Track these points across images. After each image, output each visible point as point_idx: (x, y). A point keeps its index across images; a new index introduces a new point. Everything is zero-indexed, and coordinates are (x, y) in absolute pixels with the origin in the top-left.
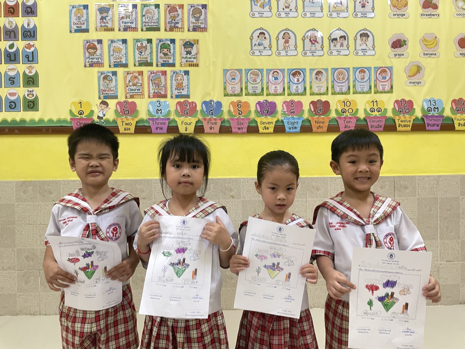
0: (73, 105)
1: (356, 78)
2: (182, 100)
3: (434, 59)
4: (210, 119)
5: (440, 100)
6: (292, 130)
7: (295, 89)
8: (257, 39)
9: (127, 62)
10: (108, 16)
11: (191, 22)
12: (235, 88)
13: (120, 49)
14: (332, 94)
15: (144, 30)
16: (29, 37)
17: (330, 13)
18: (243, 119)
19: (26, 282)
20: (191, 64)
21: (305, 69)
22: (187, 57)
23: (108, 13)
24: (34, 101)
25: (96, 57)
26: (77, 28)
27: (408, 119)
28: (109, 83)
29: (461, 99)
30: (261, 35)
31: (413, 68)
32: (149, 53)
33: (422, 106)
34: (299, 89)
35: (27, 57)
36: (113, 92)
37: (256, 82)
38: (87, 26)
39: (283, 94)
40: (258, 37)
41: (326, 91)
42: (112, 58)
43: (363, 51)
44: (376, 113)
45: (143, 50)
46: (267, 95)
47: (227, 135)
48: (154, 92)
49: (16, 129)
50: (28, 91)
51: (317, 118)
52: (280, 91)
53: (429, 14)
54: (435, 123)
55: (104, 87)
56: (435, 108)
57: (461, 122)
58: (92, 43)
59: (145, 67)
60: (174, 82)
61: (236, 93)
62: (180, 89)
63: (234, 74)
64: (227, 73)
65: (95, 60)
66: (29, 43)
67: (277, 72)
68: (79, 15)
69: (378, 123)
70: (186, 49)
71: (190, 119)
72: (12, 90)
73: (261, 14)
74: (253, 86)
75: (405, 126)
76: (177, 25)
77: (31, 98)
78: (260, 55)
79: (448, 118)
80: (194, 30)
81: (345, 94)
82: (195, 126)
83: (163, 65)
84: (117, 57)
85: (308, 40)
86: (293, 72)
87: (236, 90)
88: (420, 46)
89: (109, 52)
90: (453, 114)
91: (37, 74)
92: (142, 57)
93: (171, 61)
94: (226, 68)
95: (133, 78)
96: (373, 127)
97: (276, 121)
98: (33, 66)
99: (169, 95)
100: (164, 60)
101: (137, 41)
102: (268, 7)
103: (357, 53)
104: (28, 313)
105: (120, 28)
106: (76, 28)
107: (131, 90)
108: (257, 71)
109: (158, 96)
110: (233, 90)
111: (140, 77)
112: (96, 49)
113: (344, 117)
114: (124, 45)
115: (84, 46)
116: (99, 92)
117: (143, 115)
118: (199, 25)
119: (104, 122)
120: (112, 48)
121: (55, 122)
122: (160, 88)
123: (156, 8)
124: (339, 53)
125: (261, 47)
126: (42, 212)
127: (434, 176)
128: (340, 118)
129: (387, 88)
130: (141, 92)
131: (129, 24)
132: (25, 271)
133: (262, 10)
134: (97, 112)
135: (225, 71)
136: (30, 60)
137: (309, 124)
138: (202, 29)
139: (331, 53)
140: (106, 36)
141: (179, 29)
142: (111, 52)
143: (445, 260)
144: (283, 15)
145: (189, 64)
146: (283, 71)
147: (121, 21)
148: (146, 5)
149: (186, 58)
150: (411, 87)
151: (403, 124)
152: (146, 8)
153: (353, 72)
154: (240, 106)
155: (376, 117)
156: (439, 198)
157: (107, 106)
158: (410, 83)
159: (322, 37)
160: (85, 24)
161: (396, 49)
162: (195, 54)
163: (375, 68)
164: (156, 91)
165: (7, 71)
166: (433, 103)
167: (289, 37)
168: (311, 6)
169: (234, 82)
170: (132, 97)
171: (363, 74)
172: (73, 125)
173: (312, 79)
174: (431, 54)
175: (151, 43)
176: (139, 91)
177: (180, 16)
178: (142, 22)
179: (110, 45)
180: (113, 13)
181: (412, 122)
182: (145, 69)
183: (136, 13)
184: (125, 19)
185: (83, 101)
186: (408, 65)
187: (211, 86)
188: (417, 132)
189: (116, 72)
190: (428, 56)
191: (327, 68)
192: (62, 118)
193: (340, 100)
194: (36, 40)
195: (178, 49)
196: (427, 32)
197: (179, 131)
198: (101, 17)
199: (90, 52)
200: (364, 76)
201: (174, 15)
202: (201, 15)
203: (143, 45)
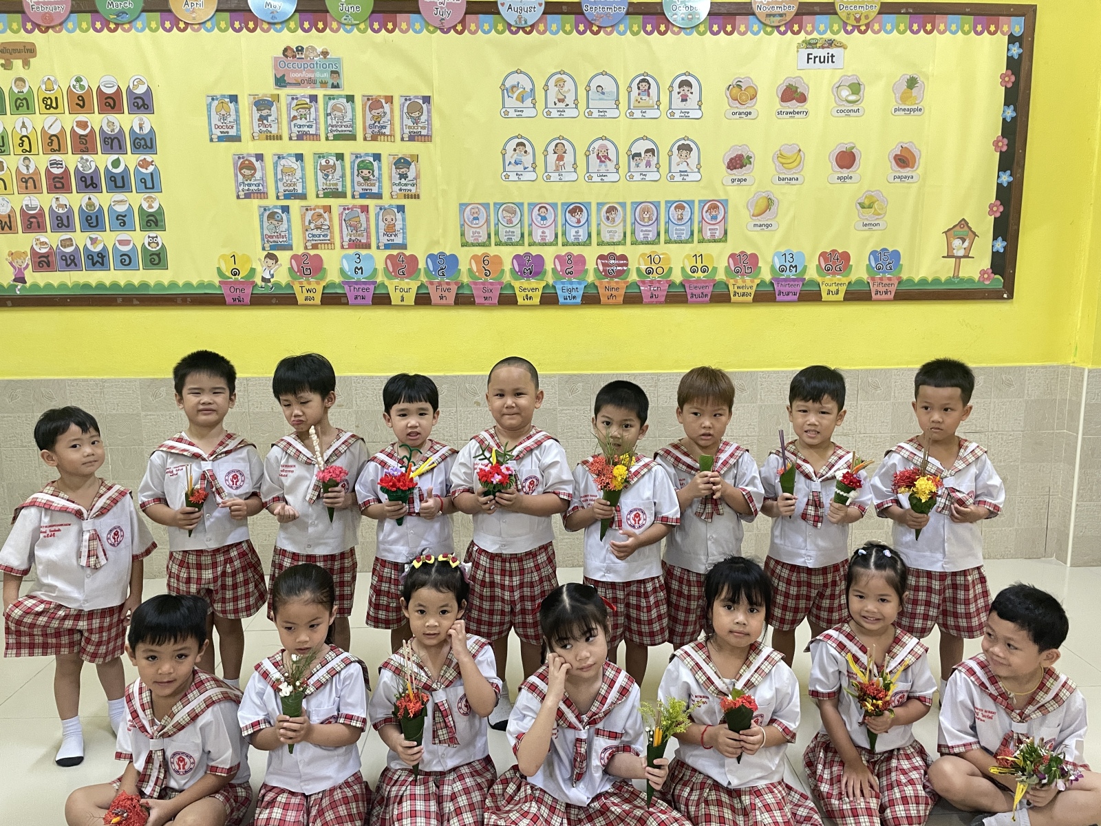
0: (222, 261)
1: (669, 218)
2: (395, 252)
3: (794, 186)
4: (440, 284)
5: (801, 254)
6: (569, 301)
7: (574, 236)
8: (513, 154)
9: (305, 190)
10: (270, 115)
11: (406, 125)
12: (479, 233)
13: (293, 169)
14: (632, 244)
15: (330, 139)
16: (143, 148)
17: (630, 111)
18: (491, 284)
20: (408, 195)
21: (590, 203)
22: (400, 183)
23: (270, 109)
24: (160, 254)
25: (255, 182)
26: (222, 135)
27: (750, 284)
28: (277, 225)
29: (834, 251)
30: (519, 147)
31: (760, 201)
32: (340, 177)
33: (771, 264)
34: (580, 236)
35: (143, 181)
36: (285, 240)
37: (512, 223)
38: (237, 131)
39: (554, 243)
40: (515, 150)
41: (622, 240)
42: (280, 184)
44: (700, 275)
45: (331, 172)
46: (529, 245)
47: (468, 307)
48: (350, 239)
49: (135, 297)
50: (149, 237)
51: (607, 282)
52: (550, 238)
53: (792, 110)
54: (790, 289)
55: (271, 231)
56: (791, 266)
57: (831, 288)
58: (247, 160)
59: (333, 200)
60: (382, 225)
61: (480, 241)
62: (391, 235)
63: (477, 210)
64: (465, 209)
65: (253, 188)
66: (145, 159)
67: (545, 207)
68: (223, 112)
69: (701, 290)
70: (398, 170)
71: (408, 283)
72: (124, 236)
73: (519, 112)
74: (508, 229)
75: (743, 295)
76: (383, 131)
77: (153, 249)
78: (517, 180)
79: (811, 282)
80: (412, 138)
81: (653, 244)
82: (417, 294)
83: (362, 196)
84: (289, 182)
85: (595, 154)
86: (571, 207)
87: (481, 237)
88: (774, 166)
89: (276, 174)
90: (820, 275)
91: (161, 209)
92: (328, 182)
93: (375, 190)
94: (463, 202)
95: (315, 217)
96: (694, 296)
97: (544, 287)
98: (154, 196)
99: (374, 245)
100: (364, 187)
101: (321, 156)
102: (530, 99)
103: (672, 177)
105: (292, 135)
106: (220, 134)
107: (313, 236)
108: (513, 206)
109: (356, 245)
110: (476, 237)
111: (326, 215)
112: (255, 169)
113: (650, 281)
114: (298, 163)
115: (234, 163)
116: (263, 239)
117: (333, 276)
118: (419, 130)
119: (272, 287)
120: (279, 169)
121: (195, 286)
122: (358, 233)
123: (348, 102)
124: (644, 177)
125: (520, 168)
128: (643, 282)
129: (718, 235)
130: (329, 239)
131: (306, 129)
133: (521, 105)
134: (261, 272)
135: (463, 206)
136: (148, 186)
137: (595, 291)
138: (423, 137)
139: (632, 177)
140: (269, 149)
141: (386, 137)
142: (278, 175)
144: (555, 113)
145: (405, 195)
146: (554, 206)
147: (292, 123)
148: (332, 97)
149: (398, 185)
150: (756, 232)
151: (740, 291)
152: (332, 101)
153: (666, 208)
154: (486, 262)
155: (699, 280)
157: (277, 262)
158: (755, 225)
160: (235, 128)
161: (735, 171)
162: (414, 178)
163: (700, 201)
164: (353, 238)
165: (112, 204)
166: (788, 257)
167: (564, 150)
168: (600, 99)
169: (477, 224)
170: (315, 247)
171: (681, 211)
172: (223, 292)
173: (601, 220)
174: (791, 179)
175: (343, 160)
176: (326, 238)
177: (388, 116)
178: (327, 126)
179: (277, 162)
180: (279, 109)
181: (754, 288)
182: (334, 203)
183: (317, 110)
184: (299, 120)
185: (237, 254)
186: (753, 198)
187: (440, 230)
188: (763, 304)
189: (288, 207)
190: (785, 182)
191: (624, 201)
192: (206, 281)
193: (645, 254)
194: (156, 154)
195: (386, 170)
196: (785, 142)
197: (390, 301)
198: (260, 117)
199: (245, 173)
200: (682, 214)
201: (378, 114)
202: (422, 115)
203: (329, 162)
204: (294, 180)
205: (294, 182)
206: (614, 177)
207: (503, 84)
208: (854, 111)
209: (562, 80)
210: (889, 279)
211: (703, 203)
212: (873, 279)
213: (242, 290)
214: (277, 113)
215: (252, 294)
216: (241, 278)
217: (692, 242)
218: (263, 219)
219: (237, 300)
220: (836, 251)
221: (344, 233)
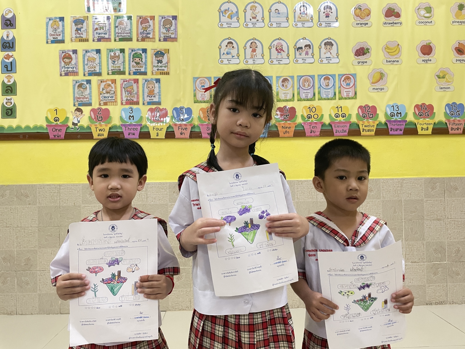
0: (49, 113)
1: (320, 85)
2: (154, 107)
3: (397, 66)
4: (180, 125)
5: (403, 106)
8: (226, 48)
9: (101, 70)
10: (82, 28)
11: (162, 32)
12: (204, 95)
13: (94, 58)
14: (298, 101)
15: (117, 40)
16: (8, 48)
17: (295, 23)
19: (4, 283)
20: (163, 72)
21: (272, 77)
22: (158, 65)
23: (83, 25)
24: (12, 109)
25: (71, 66)
26: (54, 39)
27: (372, 124)
28: (83, 91)
29: (423, 104)
30: (228, 45)
31: (376, 74)
32: (122, 63)
33: (385, 112)
35: (6, 67)
36: (87, 100)
38: (63, 37)
40: (227, 46)
41: (292, 98)
42: (86, 67)
43: (328, 59)
44: (341, 119)
45: (116, 60)
47: (197, 140)
48: (127, 99)
50: (7, 99)
51: (283, 123)
53: (392, 22)
54: (398, 127)
55: (79, 95)
56: (398, 113)
57: (423, 127)
58: (67, 53)
59: (117, 76)
61: (205, 100)
62: (152, 97)
63: (204, 81)
64: (197, 80)
65: (70, 69)
66: (8, 54)
68: (55, 27)
69: (342, 128)
70: (157, 58)
71: (161, 125)
73: (229, 25)
75: (369, 131)
76: (149, 35)
77: (9, 106)
78: (228, 63)
79: (411, 123)
80: (165, 40)
81: (311, 100)
82: (166, 132)
83: (135, 73)
84: (91, 66)
85: (275, 48)
87: (206, 97)
88: (383, 54)
89: (84, 61)
90: (416, 119)
91: (15, 83)
92: (115, 66)
93: (143, 70)
94: (196, 76)
95: (106, 86)
96: (338, 132)
98: (11, 75)
99: (141, 102)
100: (136, 68)
101: (111, 50)
102: (236, 17)
103: (321, 61)
105: (94, 39)
106: (52, 39)
107: (105, 97)
109: (130, 102)
110: (203, 97)
112: (71, 58)
113: (310, 123)
115: (60, 56)
116: (74, 100)
117: (116, 121)
118: (170, 35)
119: (79, 128)
120: (86, 58)
121: (32, 128)
122: (132, 95)
123: (128, 20)
124: (305, 61)
125: (230, 56)
126: (19, 215)
127: (398, 179)
128: (306, 124)
129: (351, 94)
130: (114, 100)
131: (103, 35)
132: (2, 272)
133: (229, 20)
134: (72, 119)
135: (195, 79)
136: (8, 70)
137: (275, 129)
138: (172, 39)
139: (297, 61)
140: (80, 47)
141: (150, 39)
142: (85, 62)
143: (410, 261)
144: (250, 25)
145: (160, 73)
147: (95, 32)
148: (119, 17)
149: (157, 67)
150: (374, 93)
151: (367, 128)
152: (119, 19)
153: (318, 79)
155: (340, 122)
156: (404, 200)
157: (82, 113)
158: (374, 89)
159: (288, 46)
160: (61, 35)
161: (359, 57)
162: (166, 63)
163: (339, 75)
164: (129, 98)
166: (396, 108)
167: (256, 46)
168: (277, 17)
170: (105, 104)
171: (327, 81)
172: (48, 131)
174: (394, 61)
175: (124, 52)
176: (112, 99)
177: (152, 27)
178: (115, 33)
179: (85, 55)
180: (87, 24)
181: (375, 127)
182: (118, 78)
183: (110, 24)
184: (99, 30)
185: (58, 109)
186: (372, 72)
187: (182, 93)
188: (381, 136)
189: (90, 80)
190: (390, 63)
191: (293, 75)
192: (39, 125)
193: (306, 106)
194: (15, 51)
195: (150, 58)
196: (390, 40)
197: (150, 136)
198: (76, 29)
199: (66, 61)
200: (328, 82)
201: (146, 26)
202: (171, 26)
203: (116, 54)
204: (95, 65)
205: (95, 66)
207: (220, 9)
208: (429, 22)
209: (254, 6)
210: (459, 121)
211: (341, 76)
212: (449, 121)
213: (60, 130)
214: (87, 27)
215: (66, 132)
216: (60, 123)
217: (335, 99)
218: (75, 87)
219: (56, 136)
220: (424, 104)
221: (123, 95)
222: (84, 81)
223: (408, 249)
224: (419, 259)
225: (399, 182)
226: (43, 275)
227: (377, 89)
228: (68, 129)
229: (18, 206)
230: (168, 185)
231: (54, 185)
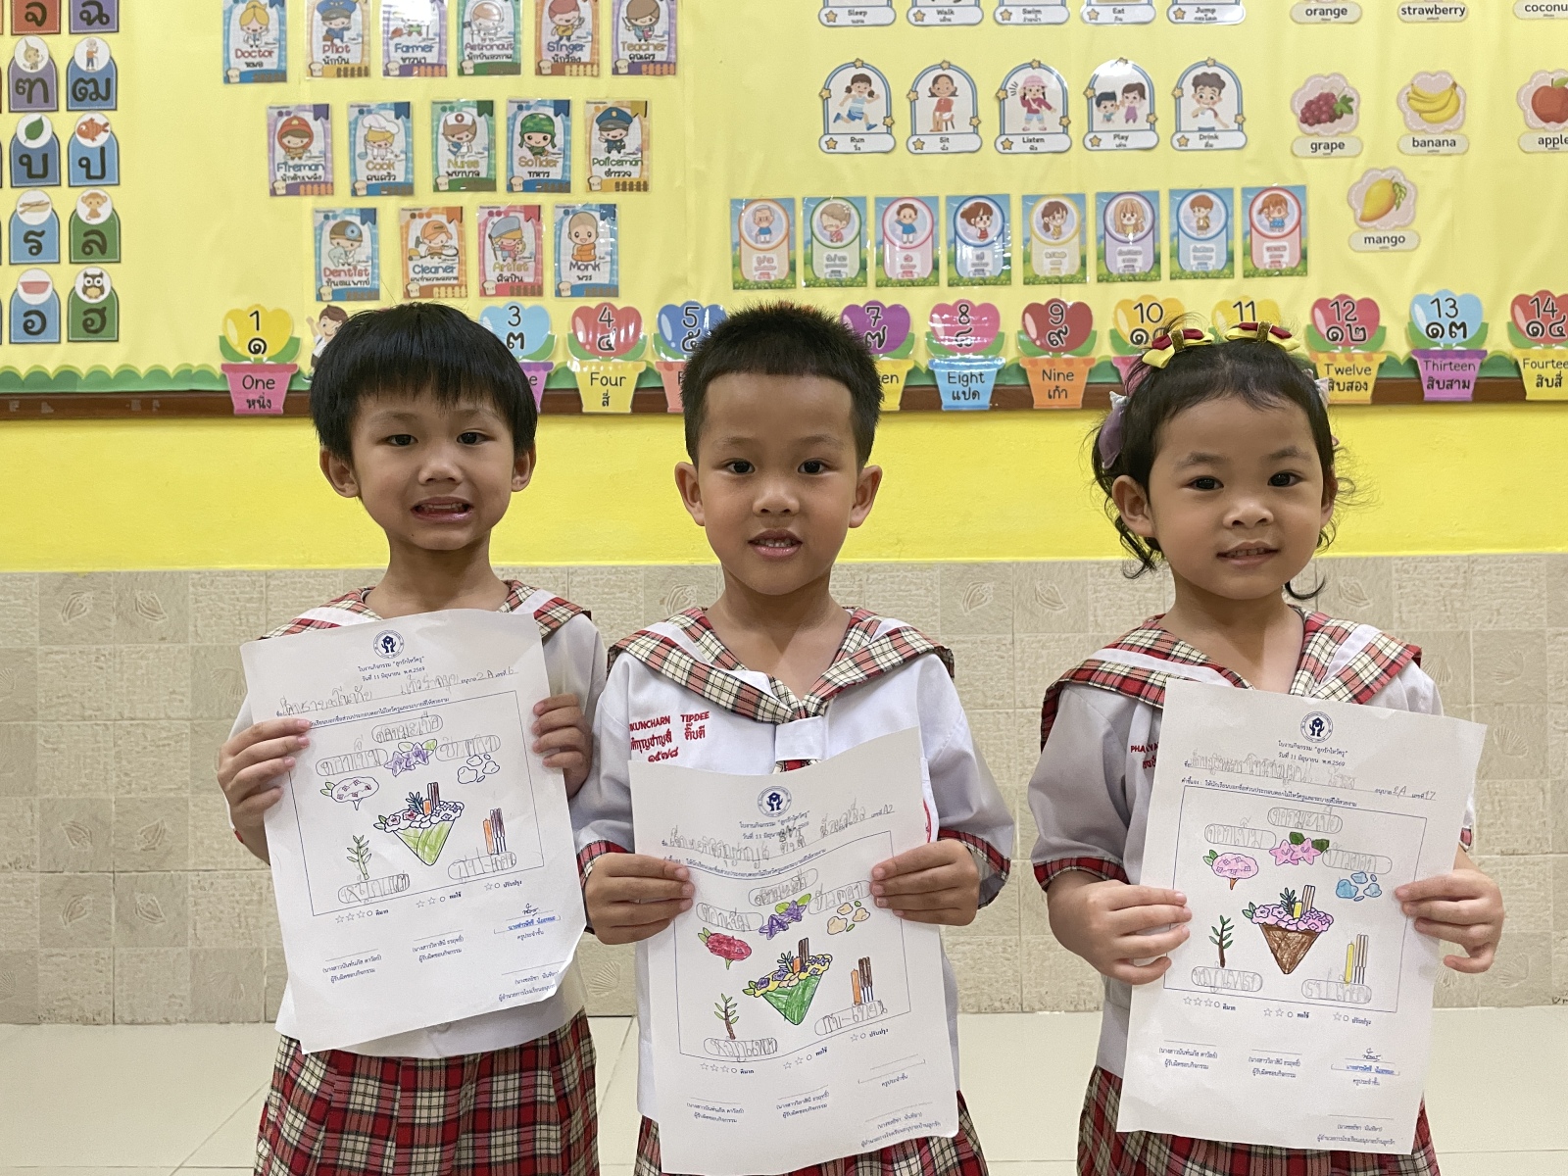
0: (230, 323)
1: (1179, 226)
2: (593, 303)
3: (1447, 158)
5: (1476, 302)
6: (962, 402)
7: (974, 265)
8: (846, 99)
9: (410, 176)
10: (348, 29)
11: (624, 43)
12: (770, 260)
13: (388, 135)
14: (1099, 281)
15: (466, 72)
16: (91, 98)
17: (1090, 9)
19: (71, 913)
20: (624, 183)
21: (1007, 197)
22: (608, 158)
23: (349, 17)
24: (104, 309)
25: (310, 162)
26: (249, 69)
27: (1363, 364)
28: (351, 248)
29: (1544, 293)
30: (856, 85)
31: (1376, 189)
32: (484, 149)
33: (1408, 320)
34: (987, 264)
35: (85, 164)
36: (364, 278)
37: (841, 240)
38: (280, 60)
39: (932, 281)
40: (849, 90)
41: (1079, 272)
42: (360, 164)
43: (1205, 134)
45: (465, 139)
46: (877, 286)
48: (501, 275)
49: (45, 400)
50: (86, 276)
51: (1048, 361)
52: (922, 270)
53: (1432, 6)
54: (1454, 375)
55: (335, 260)
56: (1453, 324)
57: (1545, 373)
58: (295, 118)
59: (469, 195)
61: (773, 278)
62: (586, 267)
63: (768, 213)
64: (743, 210)
65: (306, 173)
66: (92, 120)
67: (911, 207)
68: (255, 25)
70: (605, 134)
71: (619, 368)
72: (35, 273)
73: (858, 16)
74: (833, 253)
75: (1350, 387)
76: (577, 54)
77: (93, 299)
78: (853, 150)
79: (1501, 360)
80: (635, 69)
81: (1144, 280)
82: (637, 390)
83: (528, 187)
84: (379, 160)
85: (1018, 98)
86: (967, 205)
87: (775, 268)
88: (1400, 117)
89: (353, 145)
90: (1516, 346)
91: (114, 220)
92: (459, 160)
93: (556, 174)
94: (738, 196)
95: (430, 230)
97: (909, 373)
98: (102, 194)
99: (549, 287)
100: (533, 169)
101: (446, 107)
103: (1183, 142)
104: (76, 1016)
105: (389, 66)
106: (244, 68)
107: (424, 270)
108: (844, 203)
110: (765, 267)
111: (452, 228)
112: (310, 135)
114: (400, 121)
115: (269, 125)
116: (319, 278)
118: (651, 52)
120: (361, 133)
121: (172, 376)
122: (518, 262)
124: (1123, 142)
125: (859, 126)
126: (126, 676)
127: (1453, 559)
128: (1127, 361)
129: (1288, 259)
130: (456, 278)
131: (419, 54)
132: (66, 873)
134: (311, 344)
136: (92, 174)
137: (1019, 382)
138: (658, 66)
139: (1096, 142)
140: (341, 94)
141: (582, 67)
142: (357, 147)
143: (1497, 849)
144: (931, 16)
145: (617, 184)
146: (930, 203)
147: (392, 43)
149: (605, 163)
150: (1370, 255)
151: (1343, 378)
153: (1171, 204)
156: (1475, 634)
158: (1368, 239)
159: (1065, 91)
160: (275, 55)
161: (1317, 128)
162: (637, 149)
163: (1245, 191)
164: (506, 274)
165: (20, 209)
166: (1446, 307)
167: (952, 90)
169: (768, 242)
170: (426, 293)
171: (1204, 212)
172: (229, 388)
173: (1032, 232)
174: (1439, 143)
175: (491, 114)
176: (451, 275)
177: (588, 25)
178: (462, 47)
180: (366, 18)
181: (1374, 372)
182: (472, 202)
183: (443, 16)
184: (406, 36)
185: (263, 308)
186: (1360, 182)
187: (690, 256)
188: (1394, 408)
189: (374, 211)
190: (1426, 149)
191: (1081, 191)
192: (196, 364)
193: (1128, 302)
194: (116, 109)
195: (581, 134)
196: (1423, 69)
197: (581, 405)
198: (327, 32)
199: (291, 145)
200: (1207, 217)
201: (567, 21)
202: (656, 22)
203: (463, 119)
204: (390, 156)
205: (389, 160)
206: (1061, 142)
211: (1251, 193)
213: (268, 384)
214: (363, 24)
215: (289, 392)
216: (269, 359)
217: (1232, 275)
218: (321, 235)
219: (257, 405)
220: (1548, 293)
221: (487, 263)
222: (351, 214)
223: (1488, 807)
224: (1529, 842)
225: (1458, 568)
226: (207, 886)
227: (1380, 240)
228: (294, 381)
229: (123, 646)
230: (642, 574)
231: (249, 573)
